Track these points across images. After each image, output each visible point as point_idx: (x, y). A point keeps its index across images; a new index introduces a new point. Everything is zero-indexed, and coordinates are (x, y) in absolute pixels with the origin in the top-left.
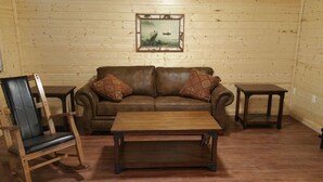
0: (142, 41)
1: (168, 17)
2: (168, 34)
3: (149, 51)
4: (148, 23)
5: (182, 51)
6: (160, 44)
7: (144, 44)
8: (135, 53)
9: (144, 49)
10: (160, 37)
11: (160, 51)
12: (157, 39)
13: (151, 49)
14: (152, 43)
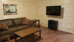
0: (6, 12)
1: (12, 5)
2: (13, 10)
3: (8, 15)
4: (7, 7)
5: (17, 14)
6: (11, 12)
7: (7, 13)
8: (4, 15)
9: (7, 14)
10: (11, 10)
11: (11, 14)
12: (10, 11)
13: (9, 14)
14: (9, 12)
